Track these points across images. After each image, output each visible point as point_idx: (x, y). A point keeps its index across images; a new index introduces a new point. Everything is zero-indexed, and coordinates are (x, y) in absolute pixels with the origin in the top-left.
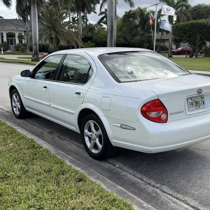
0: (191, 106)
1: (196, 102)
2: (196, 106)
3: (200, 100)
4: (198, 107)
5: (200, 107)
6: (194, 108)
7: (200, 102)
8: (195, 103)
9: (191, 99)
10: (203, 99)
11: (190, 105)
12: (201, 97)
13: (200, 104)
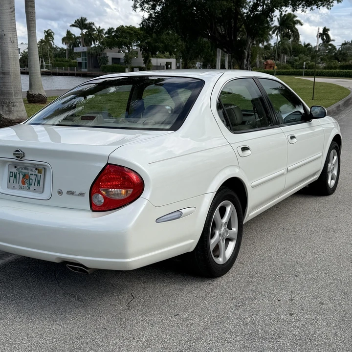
0: (12, 179)
1: (25, 176)
2: (24, 183)
3: (33, 173)
4: (26, 185)
5: (29, 188)
6: (17, 186)
7: (33, 177)
8: (21, 176)
9: (15, 167)
10: (39, 175)
11: (10, 176)
12: (36, 169)
13: (31, 180)
